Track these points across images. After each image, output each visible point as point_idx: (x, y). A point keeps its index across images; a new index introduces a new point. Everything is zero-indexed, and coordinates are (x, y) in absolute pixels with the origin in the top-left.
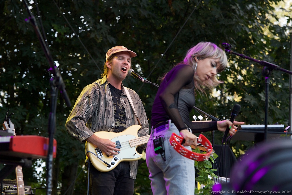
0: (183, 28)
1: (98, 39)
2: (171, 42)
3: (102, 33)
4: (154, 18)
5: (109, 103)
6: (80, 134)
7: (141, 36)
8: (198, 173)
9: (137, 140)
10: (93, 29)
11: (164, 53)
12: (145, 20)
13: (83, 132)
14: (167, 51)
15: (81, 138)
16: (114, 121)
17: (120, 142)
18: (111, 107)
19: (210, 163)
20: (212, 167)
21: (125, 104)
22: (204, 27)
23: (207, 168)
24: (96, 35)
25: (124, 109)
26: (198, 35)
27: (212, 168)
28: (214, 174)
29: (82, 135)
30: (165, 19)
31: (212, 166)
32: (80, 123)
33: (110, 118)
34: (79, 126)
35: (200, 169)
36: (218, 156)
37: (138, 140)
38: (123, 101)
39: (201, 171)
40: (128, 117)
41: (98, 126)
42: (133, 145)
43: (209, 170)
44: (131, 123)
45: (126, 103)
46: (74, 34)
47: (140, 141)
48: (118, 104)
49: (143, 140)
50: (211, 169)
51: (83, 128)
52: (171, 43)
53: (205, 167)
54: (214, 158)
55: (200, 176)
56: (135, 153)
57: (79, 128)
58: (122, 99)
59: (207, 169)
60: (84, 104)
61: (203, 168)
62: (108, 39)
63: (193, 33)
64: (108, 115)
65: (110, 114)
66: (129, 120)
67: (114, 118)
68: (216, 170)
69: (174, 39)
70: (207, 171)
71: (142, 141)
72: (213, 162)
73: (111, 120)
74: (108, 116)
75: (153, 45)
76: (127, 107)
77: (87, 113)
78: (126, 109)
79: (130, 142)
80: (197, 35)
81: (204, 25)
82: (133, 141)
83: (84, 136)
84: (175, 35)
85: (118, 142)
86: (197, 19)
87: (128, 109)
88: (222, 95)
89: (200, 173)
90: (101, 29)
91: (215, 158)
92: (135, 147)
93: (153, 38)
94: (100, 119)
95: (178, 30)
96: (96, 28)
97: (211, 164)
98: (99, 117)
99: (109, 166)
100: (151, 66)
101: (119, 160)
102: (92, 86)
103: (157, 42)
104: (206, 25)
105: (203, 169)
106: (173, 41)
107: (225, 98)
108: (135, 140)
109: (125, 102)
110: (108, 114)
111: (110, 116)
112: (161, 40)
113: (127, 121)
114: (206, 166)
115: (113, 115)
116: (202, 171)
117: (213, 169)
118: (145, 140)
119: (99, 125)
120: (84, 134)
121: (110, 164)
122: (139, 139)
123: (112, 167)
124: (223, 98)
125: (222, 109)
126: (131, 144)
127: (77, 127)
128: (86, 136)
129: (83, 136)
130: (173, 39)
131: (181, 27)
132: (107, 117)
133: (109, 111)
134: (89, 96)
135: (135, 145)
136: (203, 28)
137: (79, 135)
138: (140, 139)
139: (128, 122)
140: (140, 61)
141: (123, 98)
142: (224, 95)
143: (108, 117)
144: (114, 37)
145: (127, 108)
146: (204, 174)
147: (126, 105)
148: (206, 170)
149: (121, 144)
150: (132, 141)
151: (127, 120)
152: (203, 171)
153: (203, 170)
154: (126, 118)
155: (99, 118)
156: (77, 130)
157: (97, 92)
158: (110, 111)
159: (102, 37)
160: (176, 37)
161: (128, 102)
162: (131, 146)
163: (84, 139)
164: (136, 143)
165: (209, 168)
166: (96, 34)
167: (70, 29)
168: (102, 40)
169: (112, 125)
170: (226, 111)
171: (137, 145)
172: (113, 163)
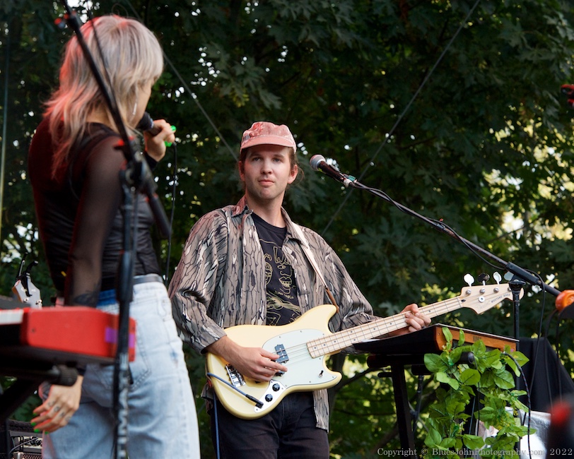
0: (435, 72)
1: (239, 99)
2: (408, 103)
3: (248, 86)
4: (367, 49)
5: (252, 256)
6: (196, 334)
7: (338, 92)
8: (481, 401)
9: (327, 340)
10: (226, 76)
11: (391, 131)
12: (348, 54)
13: (202, 329)
14: (397, 127)
15: (197, 345)
16: (264, 298)
17: (285, 348)
18: (256, 265)
19: (509, 377)
20: (514, 386)
21: (293, 257)
22: (484, 67)
23: (503, 388)
24: (233, 90)
25: (289, 270)
26: (471, 88)
27: (515, 389)
28: (518, 404)
29: (200, 337)
30: (394, 50)
31: (515, 384)
32: (195, 308)
33: (254, 293)
34: (194, 316)
35: (487, 390)
36: (528, 360)
37: (329, 339)
38: (290, 252)
39: (487, 395)
40: (304, 287)
41: (230, 312)
42: (317, 354)
43: (507, 392)
44: (310, 301)
45: (295, 257)
46: (182, 89)
47: (333, 342)
48: (275, 258)
49: (341, 340)
50: (511, 390)
51: (203, 320)
52: (408, 107)
53: (499, 385)
54: (518, 364)
55: (487, 408)
56: (322, 372)
57: (193, 321)
58: (287, 248)
59: (503, 390)
60: (199, 261)
61: (493, 389)
62: (263, 98)
63: (460, 82)
64: (250, 285)
65: (254, 284)
66: (306, 295)
67: (263, 292)
68: (525, 393)
69: (414, 97)
70: (502, 396)
71: (339, 341)
72: (518, 374)
73: (256, 299)
74: (251, 287)
75: (365, 112)
76: (298, 265)
77: (208, 282)
78: (296, 270)
79: (309, 345)
80: (468, 85)
81: (485, 63)
82: (318, 343)
83: (204, 340)
84: (417, 89)
85: (280, 349)
86: (467, 50)
87: (301, 271)
88: (526, 226)
89: (486, 400)
90: (244, 75)
91: (521, 365)
92: (322, 357)
93: (367, 95)
94: (233, 295)
95: (423, 76)
96: (233, 74)
97: (512, 378)
98: (230, 292)
99: (259, 405)
100: (361, 162)
101: (285, 389)
102: (213, 216)
103: (375, 105)
104: (489, 64)
105: (494, 391)
106: (411, 102)
107: (534, 233)
108: (322, 341)
109: (293, 254)
110: (250, 283)
111: (255, 288)
112: (384, 100)
113: (302, 296)
114: (501, 383)
115: (264, 286)
116: (490, 395)
117: (516, 391)
118: (345, 339)
119: (230, 309)
120: (204, 335)
121: (262, 400)
122: (332, 338)
123: (268, 407)
124: (529, 232)
125: (527, 256)
126: (311, 350)
127: (187, 318)
128: (207, 339)
129: (202, 340)
130: (411, 98)
131: (431, 70)
132: (247, 291)
133: (253, 276)
134: (209, 241)
135: (322, 352)
136: (481, 71)
137: (193, 337)
138: (334, 338)
139: (303, 299)
140: (337, 150)
141: (289, 245)
142: (531, 225)
143: (251, 290)
144: (277, 94)
145: (299, 268)
146: (496, 403)
147: (296, 260)
148: (499, 393)
149: (287, 352)
150: (313, 344)
151: (300, 295)
152: (494, 395)
153: (492, 393)
154: (299, 291)
155: (230, 295)
156: (189, 325)
157: (222, 230)
158: (255, 275)
159: (246, 93)
160: (419, 91)
161: (301, 254)
162: (313, 355)
163: (204, 345)
164: (324, 347)
165: (507, 388)
166: (233, 86)
167: (174, 76)
168: (247, 100)
169: (260, 310)
170: (537, 262)
171: (327, 351)
172: (269, 397)
